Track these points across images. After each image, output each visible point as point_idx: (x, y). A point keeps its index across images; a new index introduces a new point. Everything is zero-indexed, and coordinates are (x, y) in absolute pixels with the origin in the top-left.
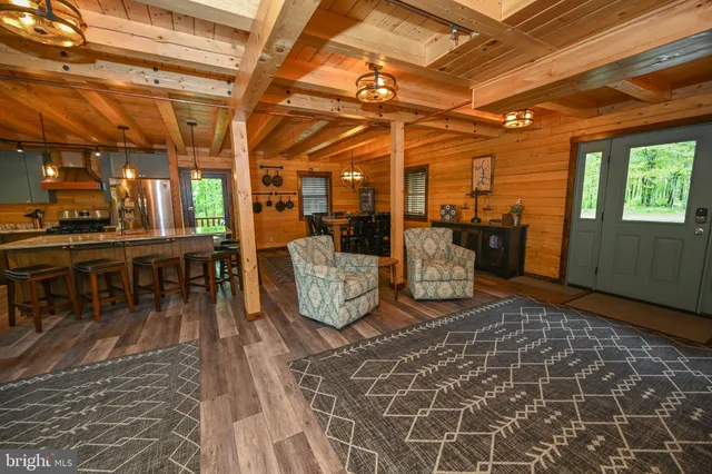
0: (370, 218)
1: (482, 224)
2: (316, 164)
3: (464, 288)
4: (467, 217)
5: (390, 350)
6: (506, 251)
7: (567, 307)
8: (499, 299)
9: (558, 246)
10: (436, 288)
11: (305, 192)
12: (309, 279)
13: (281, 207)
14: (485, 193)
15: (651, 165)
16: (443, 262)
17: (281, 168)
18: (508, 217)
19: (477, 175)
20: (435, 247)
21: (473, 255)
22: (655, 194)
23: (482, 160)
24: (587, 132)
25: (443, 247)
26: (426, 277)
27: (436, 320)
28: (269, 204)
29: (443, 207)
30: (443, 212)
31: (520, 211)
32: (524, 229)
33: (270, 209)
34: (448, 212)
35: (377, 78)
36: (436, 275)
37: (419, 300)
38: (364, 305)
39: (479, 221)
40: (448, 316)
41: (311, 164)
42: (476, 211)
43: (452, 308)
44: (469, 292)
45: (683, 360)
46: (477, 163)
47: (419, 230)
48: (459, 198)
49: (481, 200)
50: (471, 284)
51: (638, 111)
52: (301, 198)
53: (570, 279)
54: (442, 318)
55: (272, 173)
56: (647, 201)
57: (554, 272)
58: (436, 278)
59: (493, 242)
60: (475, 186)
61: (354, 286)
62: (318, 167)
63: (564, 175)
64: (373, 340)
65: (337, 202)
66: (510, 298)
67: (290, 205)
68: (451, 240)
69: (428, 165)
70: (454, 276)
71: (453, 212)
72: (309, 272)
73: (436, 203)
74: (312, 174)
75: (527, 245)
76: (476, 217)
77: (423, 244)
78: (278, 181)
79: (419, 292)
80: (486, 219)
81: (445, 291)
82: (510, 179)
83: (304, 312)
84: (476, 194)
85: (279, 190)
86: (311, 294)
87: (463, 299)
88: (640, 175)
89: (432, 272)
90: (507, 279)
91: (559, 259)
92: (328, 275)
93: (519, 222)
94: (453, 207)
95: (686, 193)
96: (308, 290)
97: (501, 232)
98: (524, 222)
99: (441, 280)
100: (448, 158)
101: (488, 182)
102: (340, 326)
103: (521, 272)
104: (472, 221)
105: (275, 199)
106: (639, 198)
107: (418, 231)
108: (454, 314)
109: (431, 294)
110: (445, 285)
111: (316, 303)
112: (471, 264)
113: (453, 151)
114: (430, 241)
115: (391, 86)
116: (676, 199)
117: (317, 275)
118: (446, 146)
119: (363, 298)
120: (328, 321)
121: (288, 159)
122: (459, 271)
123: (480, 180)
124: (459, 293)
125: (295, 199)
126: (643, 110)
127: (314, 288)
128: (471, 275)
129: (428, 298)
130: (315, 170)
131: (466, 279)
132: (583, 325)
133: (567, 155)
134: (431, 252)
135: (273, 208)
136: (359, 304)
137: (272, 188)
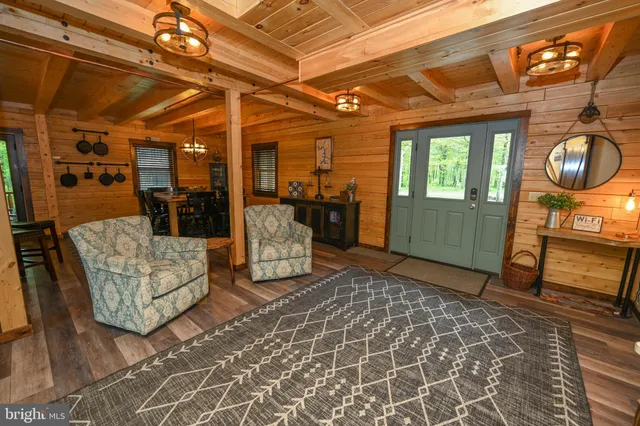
0: (213, 194)
1: (325, 200)
2: (156, 132)
3: (302, 264)
4: (312, 194)
5: (206, 354)
6: (344, 225)
7: (389, 274)
8: (335, 272)
9: (382, 220)
10: (275, 268)
11: (142, 163)
12: (102, 276)
13: (106, 180)
14: (326, 171)
15: (445, 157)
16: (282, 240)
17: (106, 133)
18: (345, 193)
19: (320, 153)
20: (276, 224)
21: (310, 232)
22: (447, 177)
23: (323, 141)
24: (402, 123)
25: (284, 224)
26: (264, 256)
27: (271, 303)
28: (89, 176)
29: (291, 184)
30: (291, 189)
31: (354, 188)
32: (357, 205)
33: (89, 181)
34: (295, 189)
35: (178, 21)
36: (275, 255)
37: (258, 282)
38: (184, 299)
39: (322, 197)
40: (285, 297)
41: (149, 132)
42: (319, 188)
43: (289, 287)
44: (308, 269)
45: (466, 314)
46: (320, 143)
47: (261, 207)
48: (305, 177)
49: (323, 178)
50: (309, 261)
51: (435, 108)
52: (136, 171)
53: (392, 247)
54: (278, 300)
55: (92, 139)
56: (442, 183)
57: (380, 242)
58: (274, 257)
59: (333, 217)
60: (318, 165)
61: (167, 278)
62: (157, 136)
63: (386, 158)
64: (189, 342)
65: (183, 177)
66: (345, 269)
67: (120, 178)
68: (293, 217)
69: (277, 143)
70: (293, 254)
71: (300, 189)
72: (101, 266)
73: (284, 180)
74: (150, 144)
75: (361, 219)
76: (319, 194)
77: (263, 221)
78: (101, 149)
79: (257, 273)
80: (327, 195)
81: (284, 269)
82: (347, 160)
83: (99, 318)
84: (319, 172)
85: (103, 160)
86: (106, 294)
87: (303, 275)
88: (437, 163)
89: (270, 251)
90: (345, 250)
91: (383, 230)
92: (125, 268)
93: (354, 198)
94: (300, 184)
95: (464, 177)
96: (101, 289)
97: (340, 208)
98: (357, 199)
99: (279, 259)
100: (295, 137)
101: (329, 162)
102: (145, 330)
103: (356, 243)
104: (316, 197)
105: (98, 171)
106: (437, 180)
107: (259, 208)
108: (291, 294)
109: (269, 275)
110: (284, 263)
111: (113, 306)
112: (308, 241)
113: (299, 131)
114: (271, 218)
115: (203, 38)
116: (458, 181)
117: (112, 270)
118: (292, 125)
119: (184, 290)
120: (129, 326)
121: (115, 123)
122: (297, 248)
123: (322, 160)
124: (298, 271)
125: (127, 171)
126: (438, 108)
127: (110, 287)
128: (309, 252)
129: (266, 278)
130: (153, 139)
131: (305, 256)
132: (400, 290)
133: (387, 141)
134: (272, 230)
135: (95, 181)
136: (176, 299)
137: (91, 156)
